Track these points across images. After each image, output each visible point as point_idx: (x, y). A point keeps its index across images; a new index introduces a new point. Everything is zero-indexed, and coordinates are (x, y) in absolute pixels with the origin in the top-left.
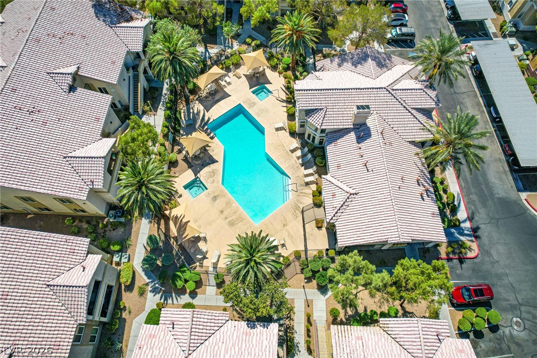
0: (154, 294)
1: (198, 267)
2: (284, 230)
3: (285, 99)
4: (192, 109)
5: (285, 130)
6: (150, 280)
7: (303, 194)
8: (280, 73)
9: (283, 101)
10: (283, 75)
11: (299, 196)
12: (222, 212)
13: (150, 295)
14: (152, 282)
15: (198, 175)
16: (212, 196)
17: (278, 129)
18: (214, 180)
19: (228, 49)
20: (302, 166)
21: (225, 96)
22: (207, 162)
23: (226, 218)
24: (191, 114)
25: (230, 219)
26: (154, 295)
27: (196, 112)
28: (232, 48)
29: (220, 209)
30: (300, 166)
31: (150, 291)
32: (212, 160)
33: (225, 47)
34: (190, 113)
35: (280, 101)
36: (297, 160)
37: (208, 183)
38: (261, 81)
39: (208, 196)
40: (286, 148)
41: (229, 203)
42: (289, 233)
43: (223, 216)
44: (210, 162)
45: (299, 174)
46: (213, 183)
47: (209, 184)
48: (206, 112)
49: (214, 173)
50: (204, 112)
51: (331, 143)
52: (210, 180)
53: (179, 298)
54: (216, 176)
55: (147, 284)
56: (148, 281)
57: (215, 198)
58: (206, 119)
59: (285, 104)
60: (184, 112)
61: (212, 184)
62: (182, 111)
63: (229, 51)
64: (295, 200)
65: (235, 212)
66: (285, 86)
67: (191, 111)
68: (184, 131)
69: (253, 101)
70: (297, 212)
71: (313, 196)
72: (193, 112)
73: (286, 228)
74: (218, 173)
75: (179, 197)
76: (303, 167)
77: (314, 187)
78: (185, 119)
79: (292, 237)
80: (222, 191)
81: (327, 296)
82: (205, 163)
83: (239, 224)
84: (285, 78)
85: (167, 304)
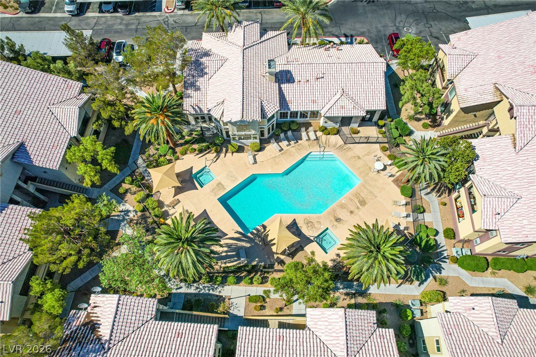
0: (442, 269)
1: (409, 231)
2: (363, 158)
3: (215, 154)
4: (221, 253)
5: (255, 155)
6: (431, 275)
7: (327, 143)
8: (178, 159)
9: (218, 157)
10: (180, 156)
11: (329, 146)
12: (351, 212)
13: (444, 273)
14: (432, 273)
15: (312, 238)
16: (336, 223)
17: (255, 162)
18: (318, 222)
19: (128, 216)
20: (297, 142)
21: (205, 215)
22: (295, 230)
23: (358, 208)
24: (229, 254)
25: (358, 204)
26: (444, 269)
27: (226, 249)
28: (128, 211)
29: (349, 214)
30: (298, 144)
31: (440, 273)
32: (292, 225)
33: (124, 219)
34: (227, 255)
35: (217, 159)
36: (291, 146)
37: (320, 228)
38: (187, 177)
39: (336, 226)
40: (277, 155)
41: (342, 206)
42: (366, 155)
43: (356, 211)
44: (295, 228)
45: (307, 145)
46: (320, 223)
47: (322, 227)
48: (227, 237)
49: (309, 223)
50: (226, 239)
51: (288, 106)
52: (316, 225)
53: (441, 245)
54: (312, 220)
55: (435, 278)
56: (431, 277)
57: (338, 220)
58: (237, 235)
59: (222, 155)
60: (225, 263)
61: (322, 223)
62: (223, 265)
63: (131, 215)
64: (333, 149)
65: (351, 200)
66: (197, 154)
67: (224, 254)
68: (254, 260)
69: (215, 185)
70: (345, 148)
71: (329, 134)
72: (226, 252)
73: (361, 157)
74: (308, 218)
75: (340, 257)
76: (299, 141)
77: (319, 134)
78: (236, 261)
79: (369, 152)
80: (329, 213)
81: (414, 130)
82: (297, 232)
83: (363, 196)
84: (186, 153)
85: (448, 256)
